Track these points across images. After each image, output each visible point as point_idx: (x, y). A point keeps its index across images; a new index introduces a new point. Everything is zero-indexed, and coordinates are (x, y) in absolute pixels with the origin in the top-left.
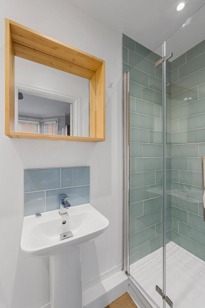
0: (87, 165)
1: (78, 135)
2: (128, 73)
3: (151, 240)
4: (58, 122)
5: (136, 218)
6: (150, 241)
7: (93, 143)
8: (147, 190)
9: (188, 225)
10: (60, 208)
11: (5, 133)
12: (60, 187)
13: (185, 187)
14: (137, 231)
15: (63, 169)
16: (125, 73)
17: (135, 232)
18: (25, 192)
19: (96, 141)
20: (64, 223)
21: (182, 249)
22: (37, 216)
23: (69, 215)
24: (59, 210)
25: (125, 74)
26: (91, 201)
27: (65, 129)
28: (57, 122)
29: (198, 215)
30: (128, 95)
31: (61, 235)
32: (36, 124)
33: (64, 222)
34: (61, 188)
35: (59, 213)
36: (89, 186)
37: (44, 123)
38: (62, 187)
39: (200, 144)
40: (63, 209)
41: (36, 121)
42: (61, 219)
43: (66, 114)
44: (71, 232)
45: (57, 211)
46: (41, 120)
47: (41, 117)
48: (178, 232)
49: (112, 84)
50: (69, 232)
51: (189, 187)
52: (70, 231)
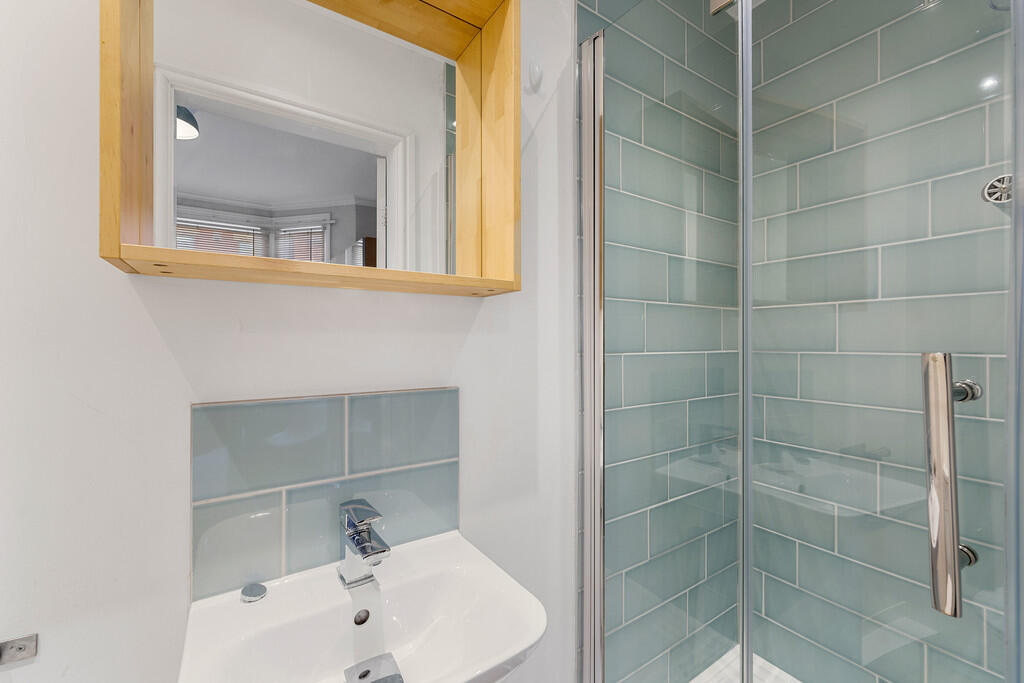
0: (450, 384)
1: (405, 268)
2: (600, 42)
3: (673, 647)
4: (328, 227)
5: (624, 571)
6: (668, 650)
7: (474, 299)
8: (660, 470)
9: (797, 586)
10: (342, 557)
11: (101, 250)
12: (343, 474)
13: (785, 455)
14: (626, 621)
15: (353, 399)
16: (587, 42)
17: (622, 623)
18: (194, 500)
19: (481, 292)
20: (360, 621)
21: (776, 671)
22: (248, 598)
23: (381, 587)
24: (338, 564)
25: (587, 47)
26: (462, 523)
27: (353, 251)
28: (325, 228)
29: (836, 554)
30: (601, 127)
31: (348, 672)
32: (248, 234)
33: (363, 615)
34: (347, 477)
35: (342, 578)
36: (457, 463)
37: (278, 230)
38: (352, 472)
39: (840, 305)
40: (356, 564)
41: (248, 222)
42: (348, 602)
43: (357, 198)
44: (390, 656)
45: (332, 569)
46: (267, 221)
47: (268, 208)
48: (760, 612)
49: (540, 79)
50: (380, 657)
51: (802, 455)
52: (387, 651)
